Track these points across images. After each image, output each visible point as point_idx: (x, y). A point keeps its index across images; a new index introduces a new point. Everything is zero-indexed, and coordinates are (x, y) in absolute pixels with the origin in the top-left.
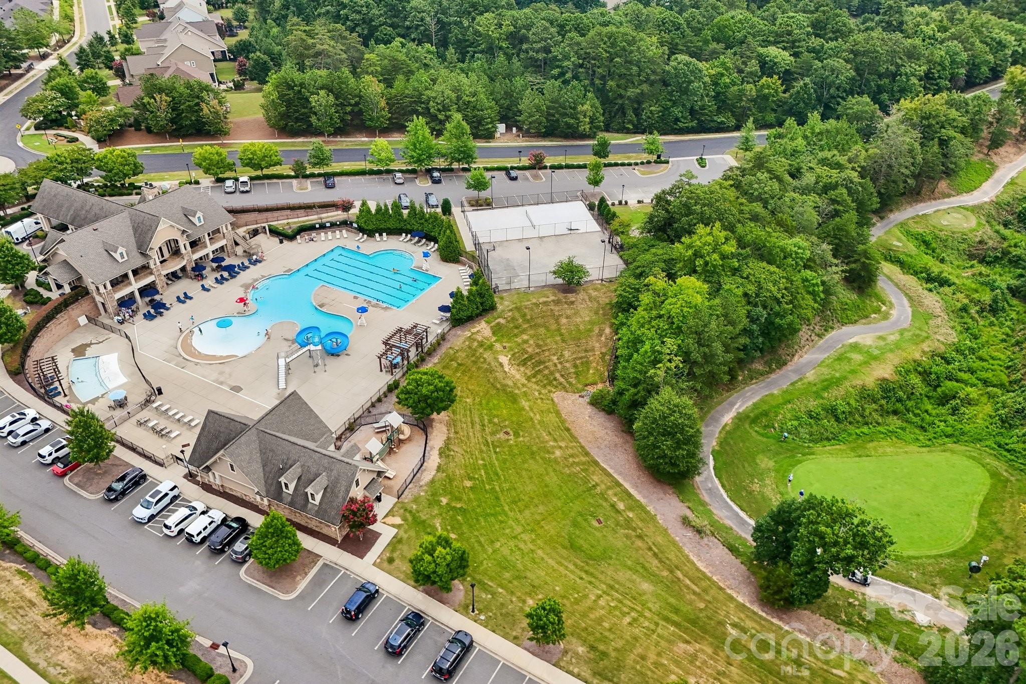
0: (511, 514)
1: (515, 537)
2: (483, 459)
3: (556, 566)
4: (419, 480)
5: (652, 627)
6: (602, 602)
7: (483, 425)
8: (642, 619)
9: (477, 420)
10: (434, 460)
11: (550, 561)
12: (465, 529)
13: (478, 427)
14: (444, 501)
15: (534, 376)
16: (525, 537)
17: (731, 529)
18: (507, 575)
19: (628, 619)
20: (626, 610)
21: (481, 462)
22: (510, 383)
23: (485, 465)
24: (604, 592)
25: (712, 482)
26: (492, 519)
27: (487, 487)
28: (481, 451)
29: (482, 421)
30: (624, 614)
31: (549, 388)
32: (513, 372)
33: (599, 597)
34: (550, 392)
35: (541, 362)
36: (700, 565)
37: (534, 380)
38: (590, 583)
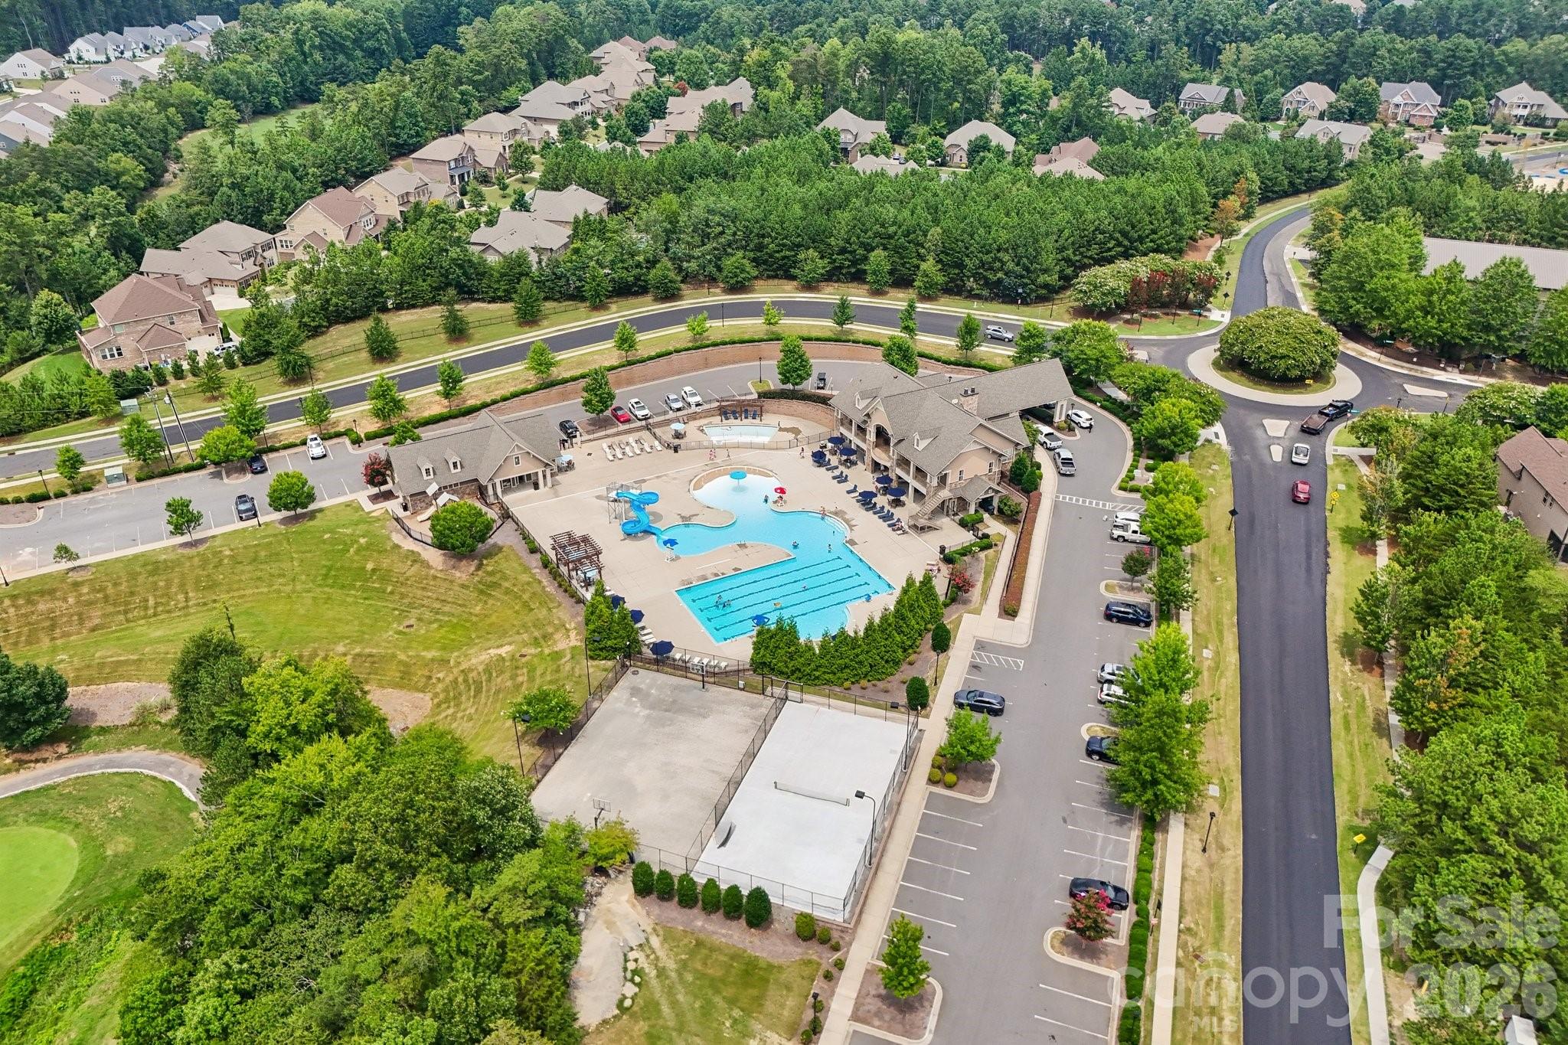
0: (319, 590)
1: (293, 580)
2: (392, 593)
3: (242, 592)
4: (398, 532)
5: (130, 616)
6: (181, 597)
7: (437, 613)
8: (142, 613)
9: (446, 609)
10: (408, 545)
11: (250, 591)
12: (327, 547)
13: (437, 605)
14: (362, 541)
15: (466, 681)
16: (288, 588)
17: (119, 750)
18: (263, 553)
19: (151, 602)
20: (160, 609)
21: (389, 589)
22: (472, 651)
23: (384, 592)
24: (187, 607)
25: (171, 775)
26: (324, 571)
27: (358, 584)
28: (403, 596)
29: (444, 614)
30: (157, 604)
31: (442, 696)
32: (482, 658)
33: (187, 600)
34: (436, 695)
35: (478, 691)
36: (122, 685)
37: (460, 679)
38: (205, 604)
